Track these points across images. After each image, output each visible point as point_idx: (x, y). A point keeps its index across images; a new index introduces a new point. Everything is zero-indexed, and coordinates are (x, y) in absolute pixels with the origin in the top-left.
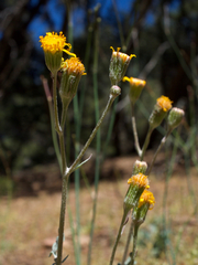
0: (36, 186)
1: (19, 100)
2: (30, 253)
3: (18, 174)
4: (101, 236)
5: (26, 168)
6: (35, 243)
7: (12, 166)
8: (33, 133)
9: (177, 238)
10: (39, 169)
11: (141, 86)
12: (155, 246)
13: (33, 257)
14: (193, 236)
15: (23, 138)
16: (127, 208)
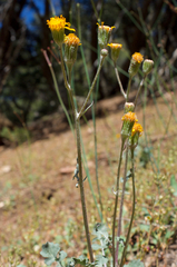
0: (46, 131)
1: (23, 70)
2: (51, 180)
3: (31, 124)
4: (101, 159)
5: (36, 119)
6: (54, 172)
7: (26, 120)
8: (37, 93)
9: (156, 152)
10: (46, 118)
11: (119, 48)
12: (141, 160)
13: (54, 183)
14: (168, 148)
15: (31, 98)
16: (124, 138)
